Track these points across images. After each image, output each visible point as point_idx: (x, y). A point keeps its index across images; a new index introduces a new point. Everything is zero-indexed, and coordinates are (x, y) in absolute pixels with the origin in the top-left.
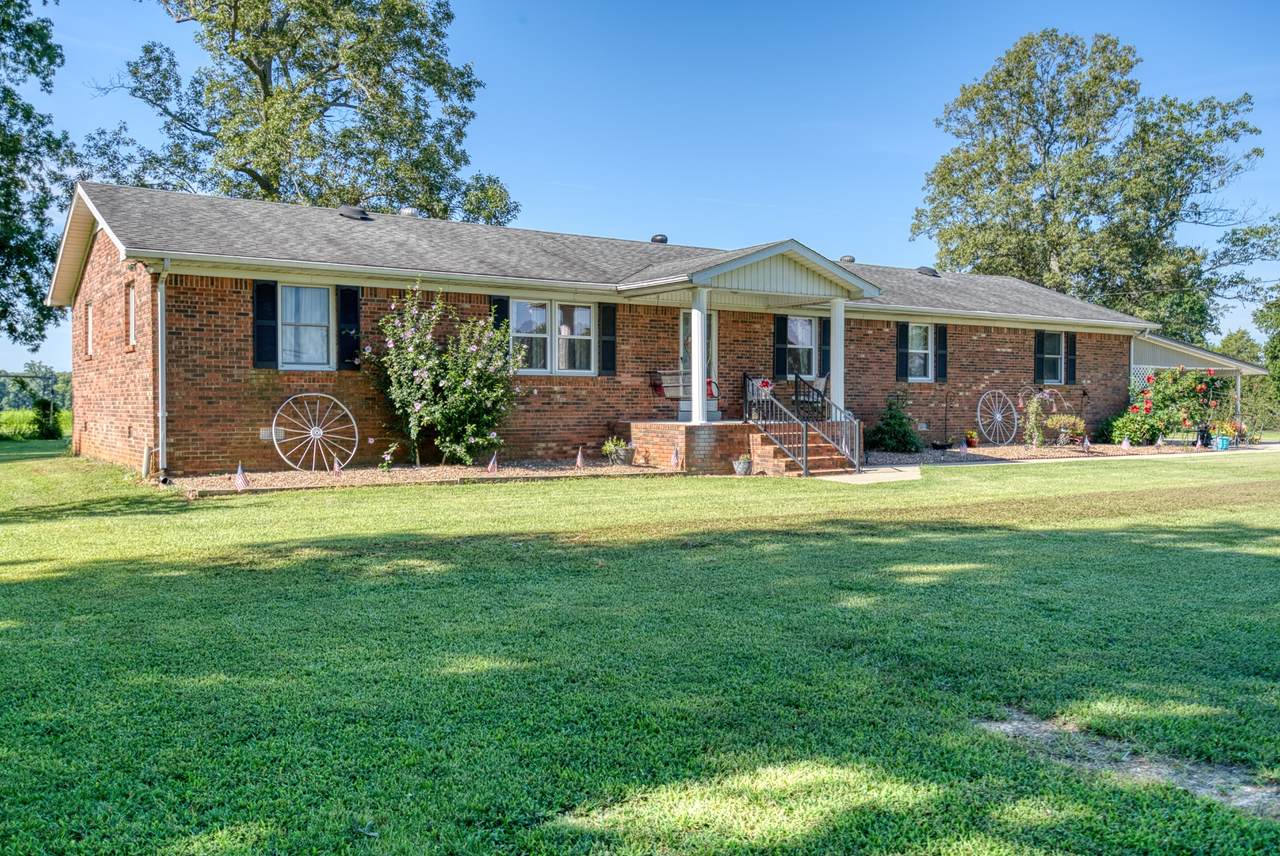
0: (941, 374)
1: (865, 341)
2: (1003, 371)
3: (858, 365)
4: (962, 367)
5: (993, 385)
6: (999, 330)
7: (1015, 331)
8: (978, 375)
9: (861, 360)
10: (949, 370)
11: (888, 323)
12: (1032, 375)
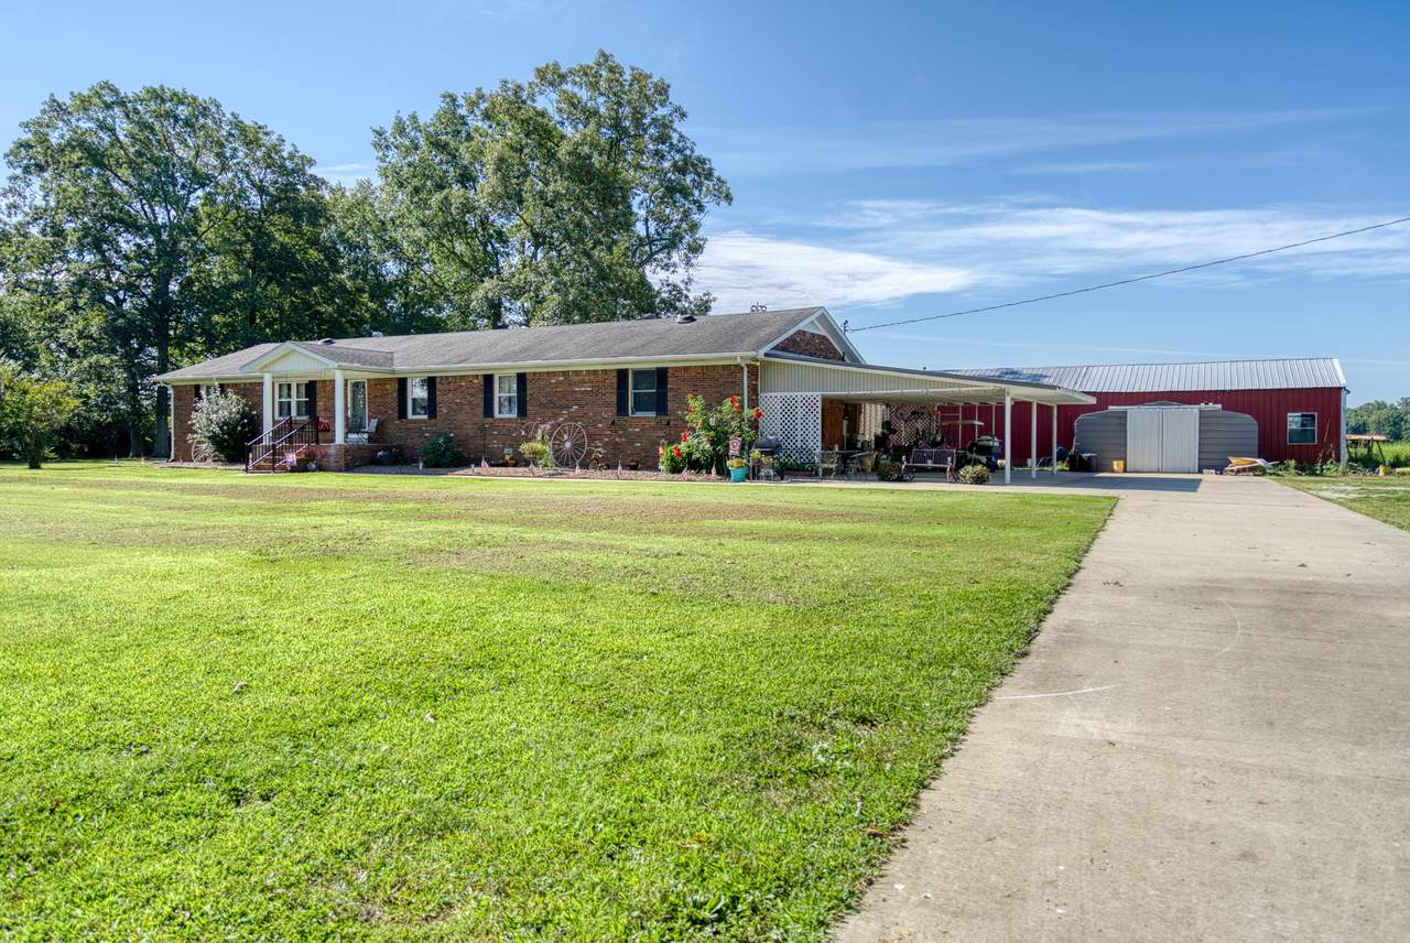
0: (522, 412)
1: (459, 391)
2: (581, 406)
3: (454, 407)
4: (541, 405)
5: (572, 418)
6: (577, 373)
7: (595, 372)
8: (557, 411)
9: (457, 404)
10: (528, 408)
11: (477, 376)
12: (615, 410)
